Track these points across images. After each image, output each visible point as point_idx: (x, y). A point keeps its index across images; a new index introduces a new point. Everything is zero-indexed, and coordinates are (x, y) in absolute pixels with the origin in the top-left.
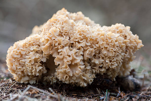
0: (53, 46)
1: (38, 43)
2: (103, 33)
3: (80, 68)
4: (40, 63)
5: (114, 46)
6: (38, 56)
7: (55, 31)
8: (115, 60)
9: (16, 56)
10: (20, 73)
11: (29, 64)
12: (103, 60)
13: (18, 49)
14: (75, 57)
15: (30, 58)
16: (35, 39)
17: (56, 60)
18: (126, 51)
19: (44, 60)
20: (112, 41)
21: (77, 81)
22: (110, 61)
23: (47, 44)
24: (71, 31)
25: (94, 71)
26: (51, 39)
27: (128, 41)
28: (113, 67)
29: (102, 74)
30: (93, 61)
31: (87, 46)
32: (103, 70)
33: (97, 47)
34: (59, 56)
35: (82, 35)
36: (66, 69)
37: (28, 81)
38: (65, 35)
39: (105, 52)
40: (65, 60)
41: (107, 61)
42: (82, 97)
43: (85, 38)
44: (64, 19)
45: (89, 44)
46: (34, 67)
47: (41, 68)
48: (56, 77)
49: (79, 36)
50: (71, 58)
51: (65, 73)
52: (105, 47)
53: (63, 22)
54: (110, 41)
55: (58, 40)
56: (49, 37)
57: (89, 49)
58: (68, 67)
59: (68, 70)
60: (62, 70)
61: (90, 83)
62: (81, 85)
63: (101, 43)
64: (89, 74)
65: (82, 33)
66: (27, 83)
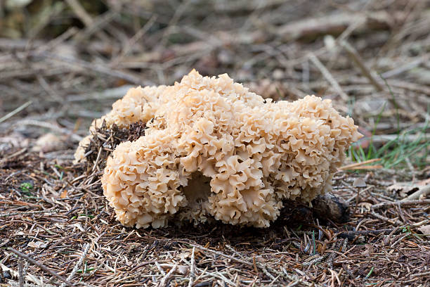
0: (206, 155)
1: (168, 150)
2: (293, 121)
3: (262, 195)
4: (178, 189)
5: (316, 146)
6: (173, 175)
7: (205, 127)
8: (319, 171)
9: (127, 179)
10: (137, 210)
11: (157, 193)
12: (298, 174)
13: (130, 165)
14: (251, 175)
15: (158, 181)
16: (161, 141)
17: (215, 184)
18: (335, 150)
19: (184, 183)
20: (314, 135)
21: (253, 220)
22: (310, 174)
23: (194, 154)
24: (233, 122)
25: (280, 196)
26: (200, 143)
27: (337, 133)
28: (317, 184)
29: (294, 199)
30: (278, 177)
31: (267, 150)
32: (297, 192)
33: (285, 150)
34: (218, 175)
35: (258, 131)
36: (237, 200)
37: (150, 223)
38: (222, 131)
39: (302, 159)
40: (234, 184)
41: (306, 176)
42: (260, 247)
43: (263, 135)
44: (214, 98)
45: (271, 146)
46: (167, 199)
47: (180, 198)
48: (206, 213)
49: (252, 133)
50: (244, 179)
51: (233, 206)
52: (301, 150)
53: (214, 105)
54: (309, 136)
55: (216, 144)
56: (195, 139)
57: (272, 157)
58: (240, 197)
59: (240, 201)
60: (228, 202)
61: (275, 219)
62: (261, 226)
63: (293, 141)
64: (272, 202)
65: (256, 126)
66: (147, 226)
